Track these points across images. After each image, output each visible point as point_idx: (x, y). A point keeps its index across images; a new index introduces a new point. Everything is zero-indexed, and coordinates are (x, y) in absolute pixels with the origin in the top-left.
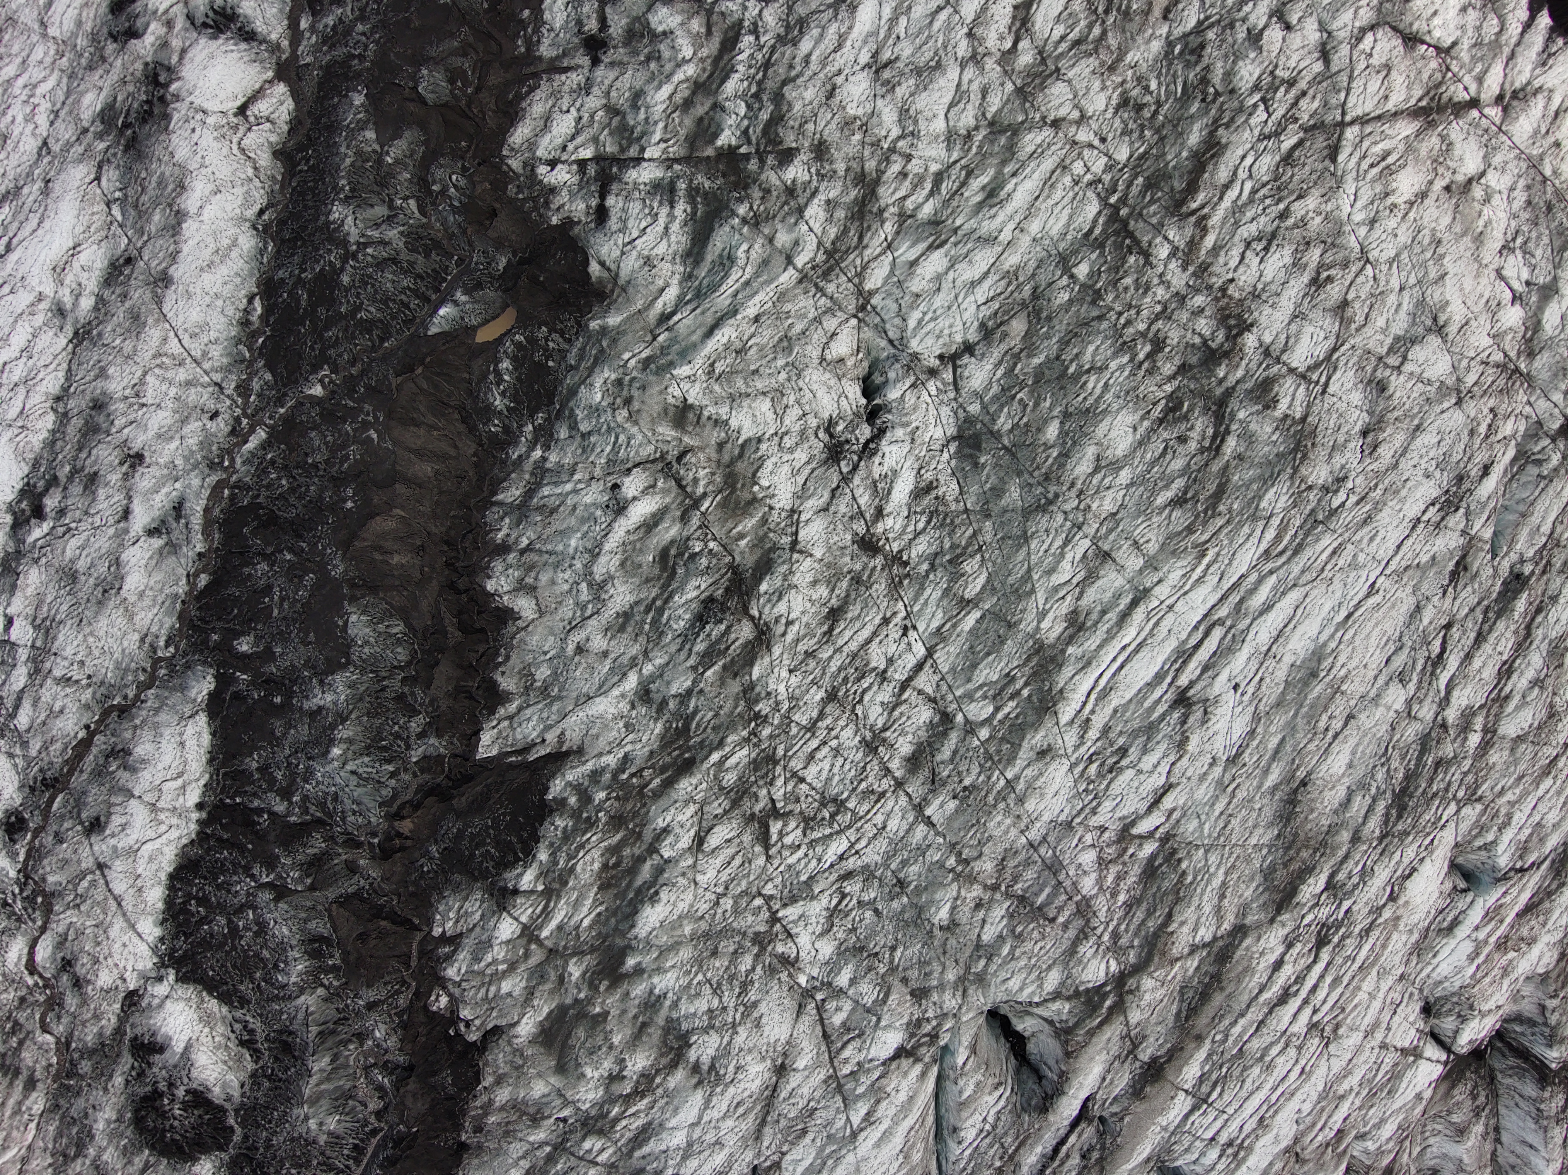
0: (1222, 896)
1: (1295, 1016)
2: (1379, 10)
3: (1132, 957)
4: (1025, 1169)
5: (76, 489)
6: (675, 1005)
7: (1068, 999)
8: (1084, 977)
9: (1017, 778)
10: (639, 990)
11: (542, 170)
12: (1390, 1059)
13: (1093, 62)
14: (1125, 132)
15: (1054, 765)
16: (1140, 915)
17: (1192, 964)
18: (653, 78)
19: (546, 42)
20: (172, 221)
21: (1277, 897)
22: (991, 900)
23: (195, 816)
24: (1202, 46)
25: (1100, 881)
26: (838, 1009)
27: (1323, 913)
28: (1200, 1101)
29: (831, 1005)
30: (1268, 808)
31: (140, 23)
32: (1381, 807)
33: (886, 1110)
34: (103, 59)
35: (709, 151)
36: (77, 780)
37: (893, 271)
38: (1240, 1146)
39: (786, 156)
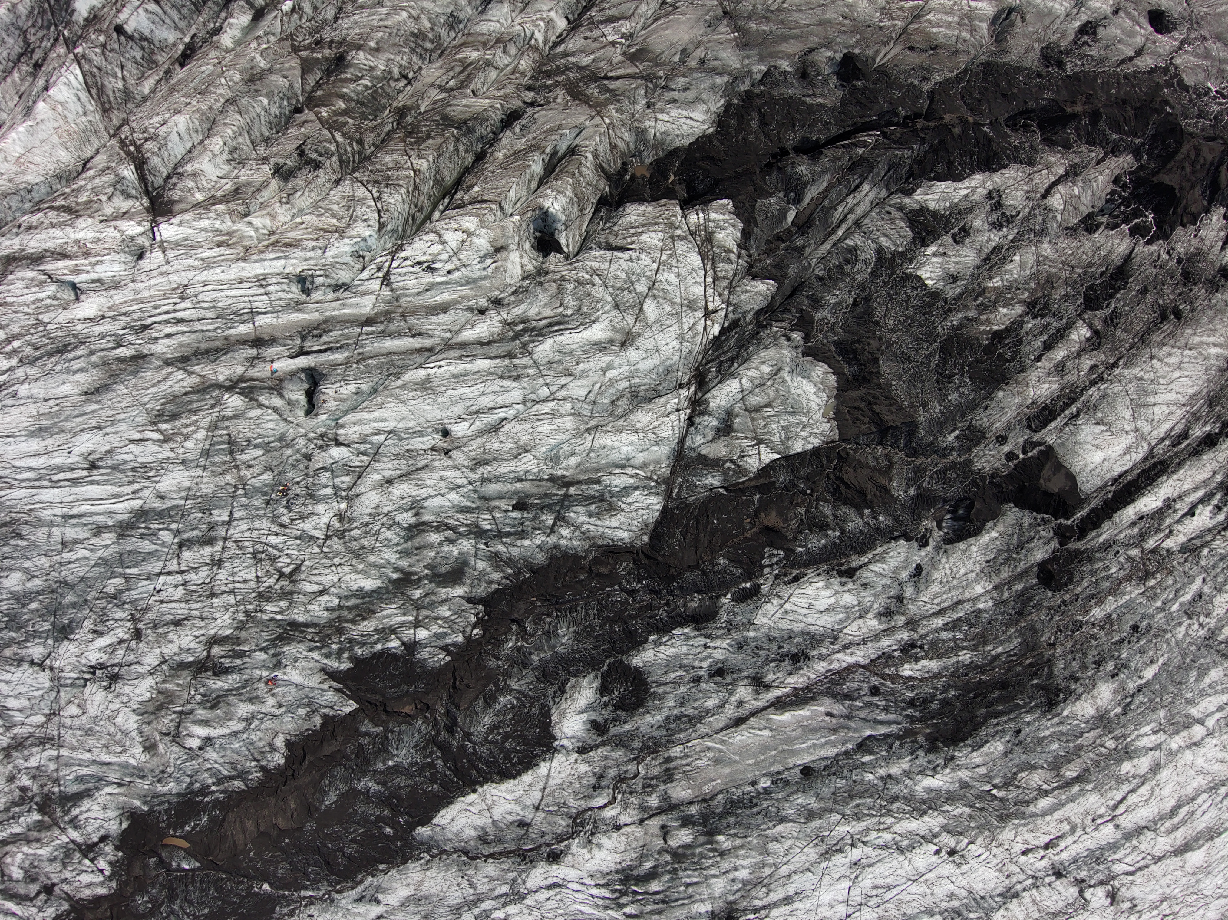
0: (159, 382)
1: (183, 310)
3: (216, 392)
4: (347, 354)
6: (397, 544)
7: (257, 400)
8: (241, 403)
10: (404, 563)
11: (107, 873)
12: (171, 254)
15: (162, 489)
16: (196, 405)
17: (197, 368)
18: (40, 860)
19: (62, 908)
21: (141, 361)
22: (243, 463)
23: (480, 789)
25: (194, 432)
26: (343, 482)
27: (132, 338)
28: (253, 313)
29: (344, 486)
30: (107, 398)
32: (70, 356)
33: (368, 429)
35: (46, 818)
36: (512, 847)
37: (31, 715)
38: (258, 281)
39: (24, 789)
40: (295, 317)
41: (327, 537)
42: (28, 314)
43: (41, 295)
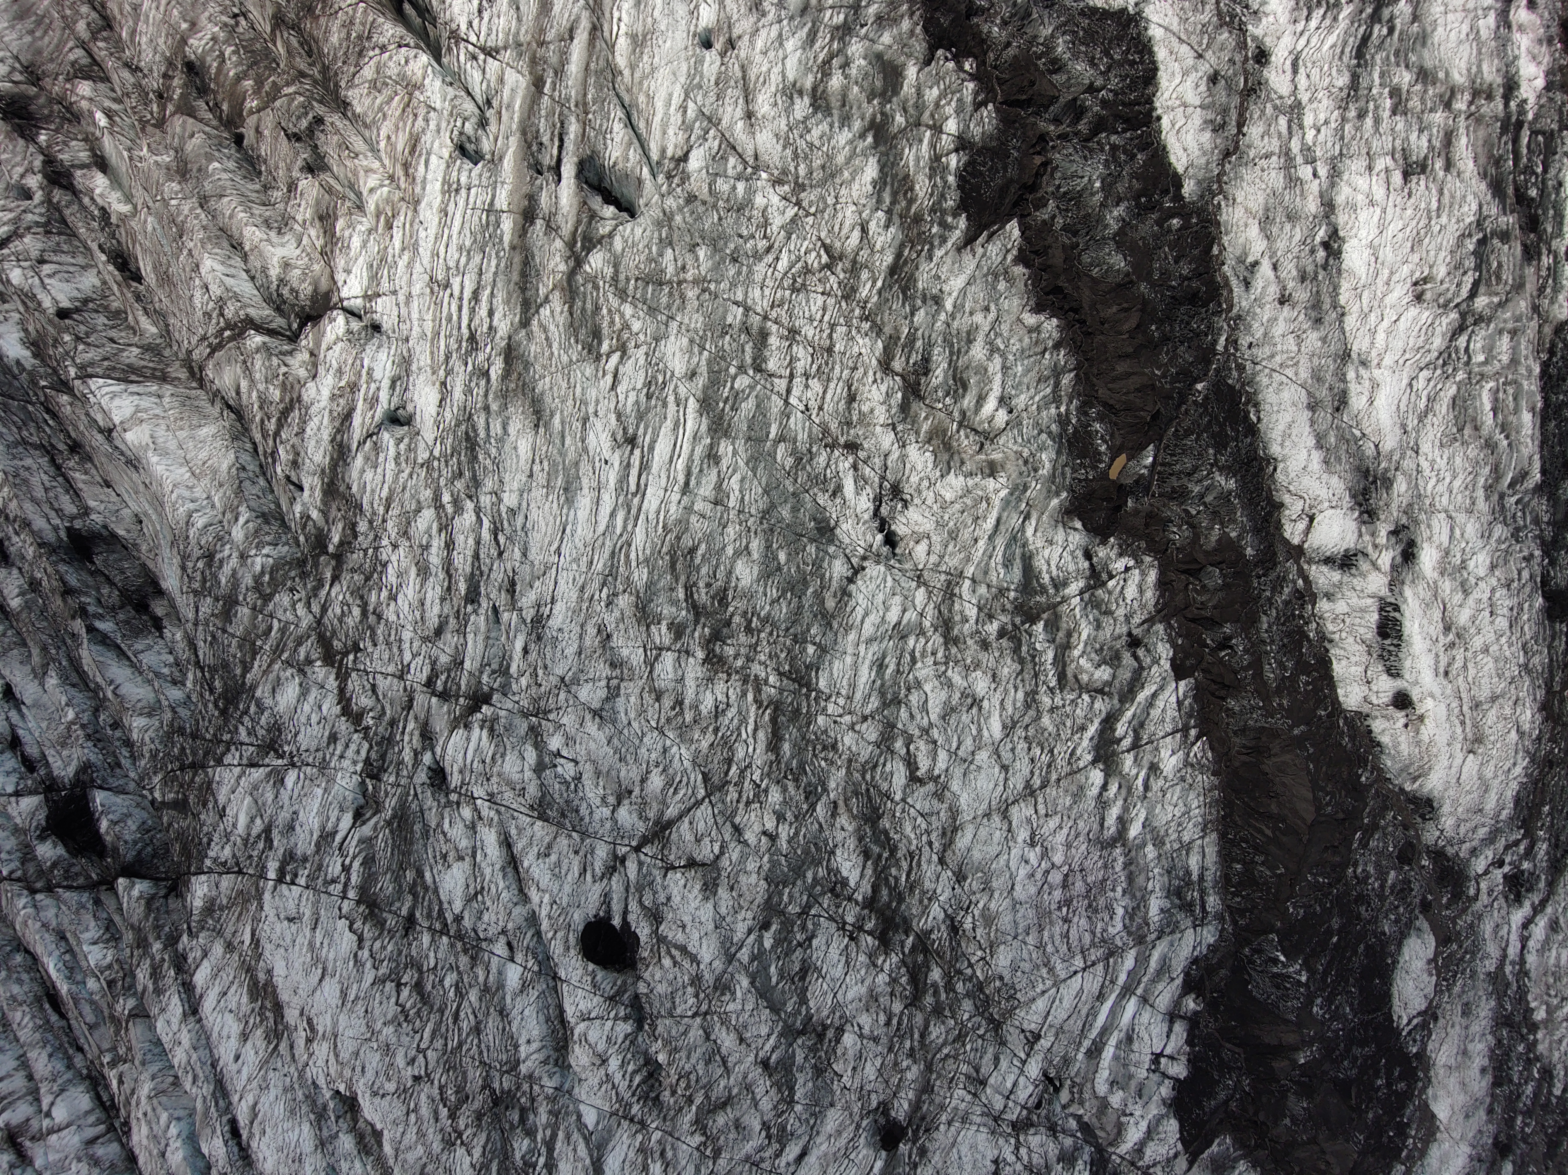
0: (547, 339)
1: (463, 288)
2: (719, 871)
3: (580, 279)
4: (573, 119)
5: (1310, 269)
6: (832, 126)
7: (603, 237)
8: (601, 254)
9: (700, 354)
10: (858, 125)
11: (1131, 563)
12: (385, 286)
13: (862, 760)
14: (825, 732)
15: (684, 370)
16: (589, 306)
17: (542, 291)
18: (1095, 639)
19: (1162, 632)
20: (1323, 442)
21: (514, 353)
22: (678, 274)
23: (1159, 111)
24: (807, 798)
25: (622, 316)
26: (734, 167)
27: (481, 357)
28: (490, 210)
29: (740, 167)
30: (549, 402)
31: (1393, 540)
32: (482, 434)
33: (676, 119)
34: (1405, 513)
35: (1045, 616)
36: (1236, 100)
37: (913, 602)
38: (449, 191)
39: (1002, 633)
40: (508, 163)
41: (798, 203)
42: (411, 476)
43: (392, 452)
